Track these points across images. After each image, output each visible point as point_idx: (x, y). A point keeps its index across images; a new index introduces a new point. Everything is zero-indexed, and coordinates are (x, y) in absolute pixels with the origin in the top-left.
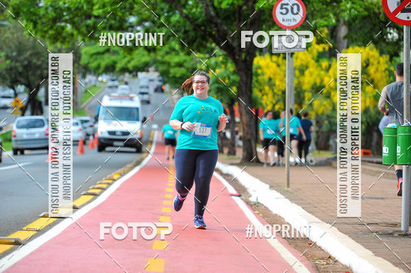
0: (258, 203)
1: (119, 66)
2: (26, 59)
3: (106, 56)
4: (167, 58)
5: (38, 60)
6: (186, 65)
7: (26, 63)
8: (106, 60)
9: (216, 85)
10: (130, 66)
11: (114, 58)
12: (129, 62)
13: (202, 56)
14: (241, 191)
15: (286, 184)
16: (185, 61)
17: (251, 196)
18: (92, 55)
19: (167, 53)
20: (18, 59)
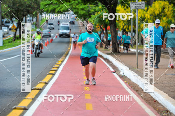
0: (124, 76)
1: (57, 10)
2: (17, 7)
3: (51, 5)
4: (77, 7)
5: (22, 7)
6: (85, 9)
7: (17, 9)
8: (51, 8)
9: (99, 19)
10: (61, 10)
11: (55, 6)
12: (61, 8)
13: (92, 6)
14: (116, 70)
15: (136, 67)
16: (85, 8)
17: (120, 72)
18: (45, 5)
19: (77, 4)
20: (14, 7)
